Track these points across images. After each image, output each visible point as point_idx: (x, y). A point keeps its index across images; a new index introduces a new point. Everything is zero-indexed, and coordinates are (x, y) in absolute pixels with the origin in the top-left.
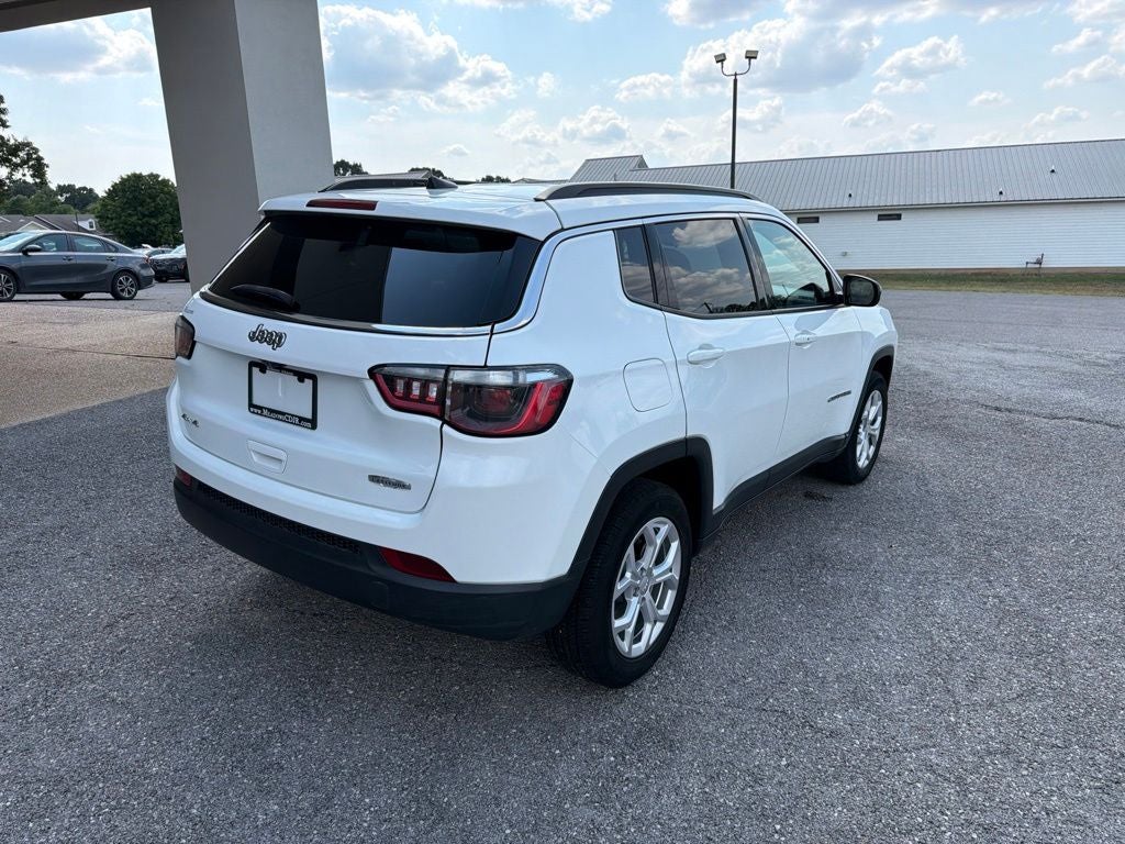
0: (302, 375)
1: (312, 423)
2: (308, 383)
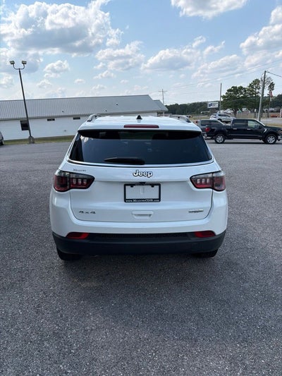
0: (153, 185)
1: (159, 199)
2: (156, 187)
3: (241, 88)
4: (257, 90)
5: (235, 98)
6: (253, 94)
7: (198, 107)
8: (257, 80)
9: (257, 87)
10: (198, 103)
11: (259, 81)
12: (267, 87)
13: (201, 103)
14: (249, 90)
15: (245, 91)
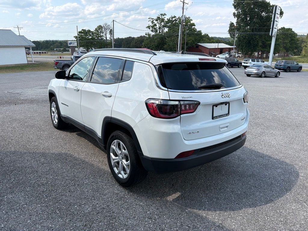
1: (229, 114)
2: (228, 105)
3: (89, 31)
4: (102, 34)
5: (86, 39)
6: (99, 36)
7: (51, 45)
8: (100, 26)
9: (101, 32)
10: (50, 41)
11: (102, 27)
12: (108, 32)
13: (53, 41)
14: (95, 33)
15: (93, 34)
